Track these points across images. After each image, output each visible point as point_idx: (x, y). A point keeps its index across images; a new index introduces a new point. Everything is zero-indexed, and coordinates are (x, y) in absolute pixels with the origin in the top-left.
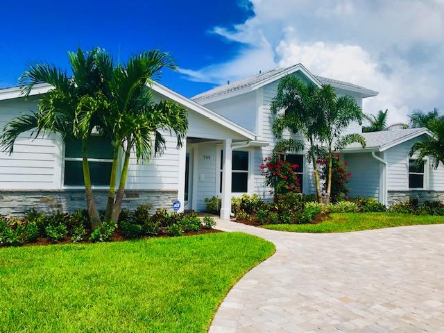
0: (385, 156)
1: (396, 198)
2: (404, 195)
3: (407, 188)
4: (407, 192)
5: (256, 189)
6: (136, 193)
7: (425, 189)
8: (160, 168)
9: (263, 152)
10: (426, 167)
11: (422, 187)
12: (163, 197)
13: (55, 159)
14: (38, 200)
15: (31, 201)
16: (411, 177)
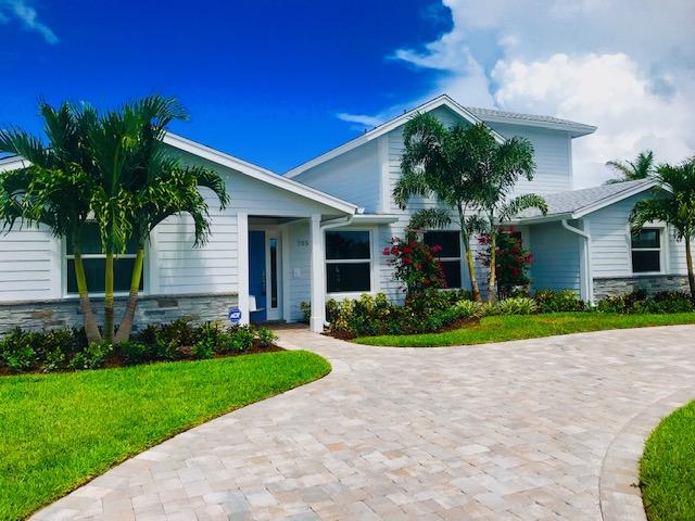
0: (587, 224)
1: (611, 289)
2: (625, 284)
3: (629, 273)
4: (629, 279)
5: (385, 285)
6: (172, 300)
7: (662, 272)
8: (209, 263)
9: (393, 230)
10: (664, 239)
11: (658, 269)
12: (215, 303)
13: (51, 258)
14: (29, 316)
15: (18, 318)
16: (635, 256)
